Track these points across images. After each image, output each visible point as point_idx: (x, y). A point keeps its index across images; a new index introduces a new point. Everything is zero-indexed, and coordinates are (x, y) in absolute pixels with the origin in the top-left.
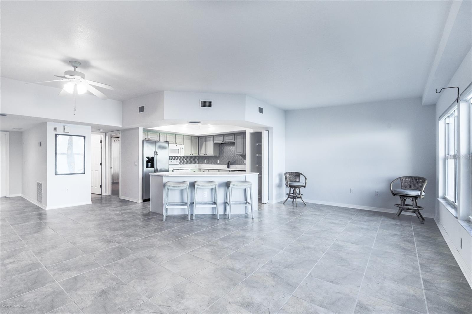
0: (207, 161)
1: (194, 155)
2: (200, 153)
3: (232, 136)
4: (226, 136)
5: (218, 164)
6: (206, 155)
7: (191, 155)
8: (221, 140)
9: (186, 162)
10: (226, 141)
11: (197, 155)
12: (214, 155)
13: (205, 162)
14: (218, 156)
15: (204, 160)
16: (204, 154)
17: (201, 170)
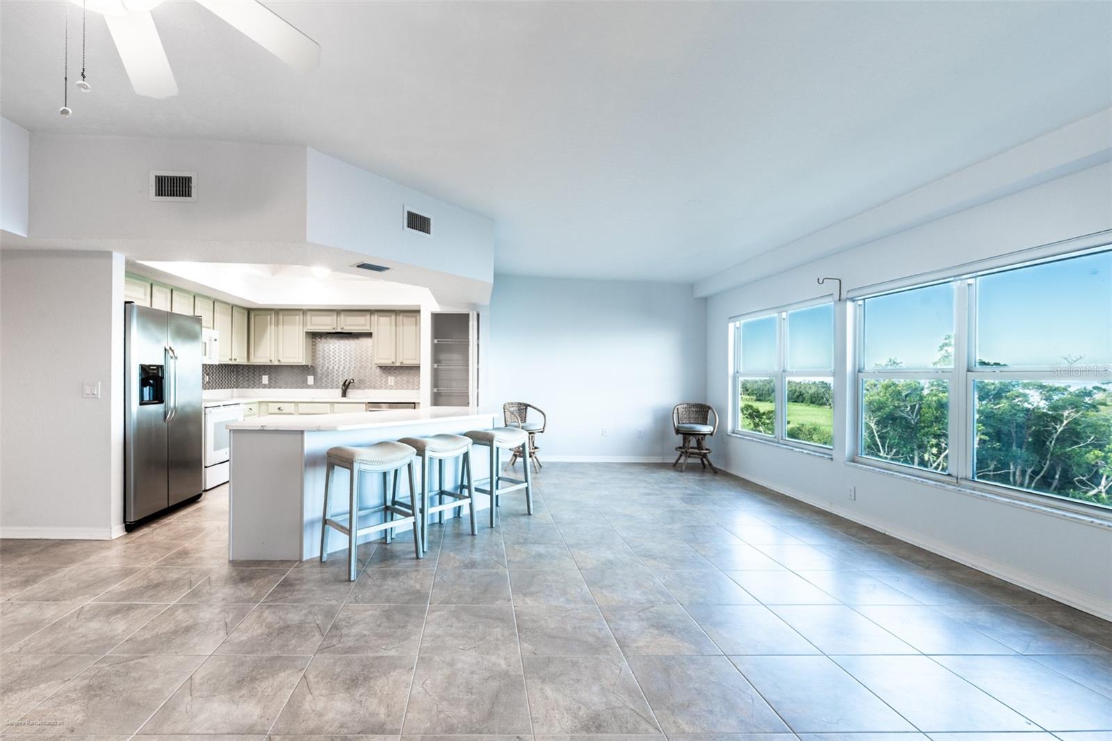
0: (269, 380)
1: (240, 362)
2: (252, 358)
3: (364, 316)
4: (346, 316)
5: (309, 387)
6: (276, 363)
7: (230, 363)
8: (330, 325)
10: (345, 328)
11: (245, 361)
12: (304, 364)
13: (263, 383)
14: (311, 366)
15: (261, 375)
16: (271, 361)
17: (268, 405)
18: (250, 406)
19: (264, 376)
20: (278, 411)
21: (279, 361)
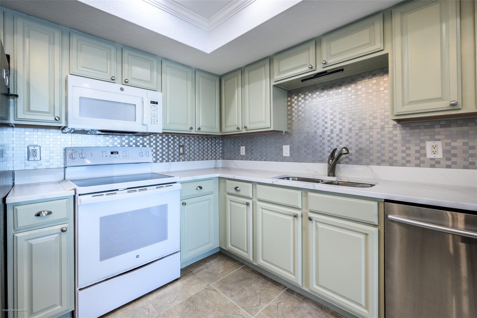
0: (246, 152)
1: (205, 130)
2: (223, 127)
4: (331, 41)
5: (285, 159)
6: (244, 131)
7: (193, 132)
9: (184, 153)
10: (330, 62)
11: (216, 131)
12: (272, 129)
13: (241, 154)
14: (286, 132)
15: (240, 146)
16: (238, 128)
17: (225, 182)
18: (200, 184)
19: (241, 147)
20: (234, 192)
21: (245, 127)
